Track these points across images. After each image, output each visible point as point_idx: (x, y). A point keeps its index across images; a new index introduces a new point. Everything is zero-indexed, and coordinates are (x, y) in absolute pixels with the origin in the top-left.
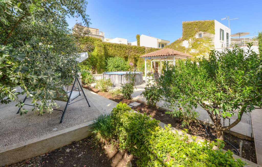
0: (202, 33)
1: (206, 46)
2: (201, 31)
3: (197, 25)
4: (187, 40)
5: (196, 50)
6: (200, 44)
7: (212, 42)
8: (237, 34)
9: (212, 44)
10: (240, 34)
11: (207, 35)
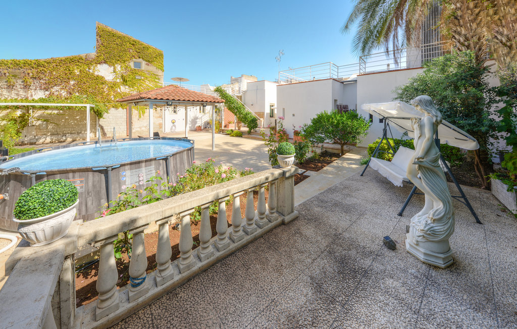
0: (144, 63)
1: (150, 85)
2: (141, 59)
3: (133, 45)
4: (109, 66)
5: (132, 89)
6: (140, 80)
7: (160, 82)
8: (178, 78)
9: (160, 85)
10: (180, 79)
11: (152, 68)
